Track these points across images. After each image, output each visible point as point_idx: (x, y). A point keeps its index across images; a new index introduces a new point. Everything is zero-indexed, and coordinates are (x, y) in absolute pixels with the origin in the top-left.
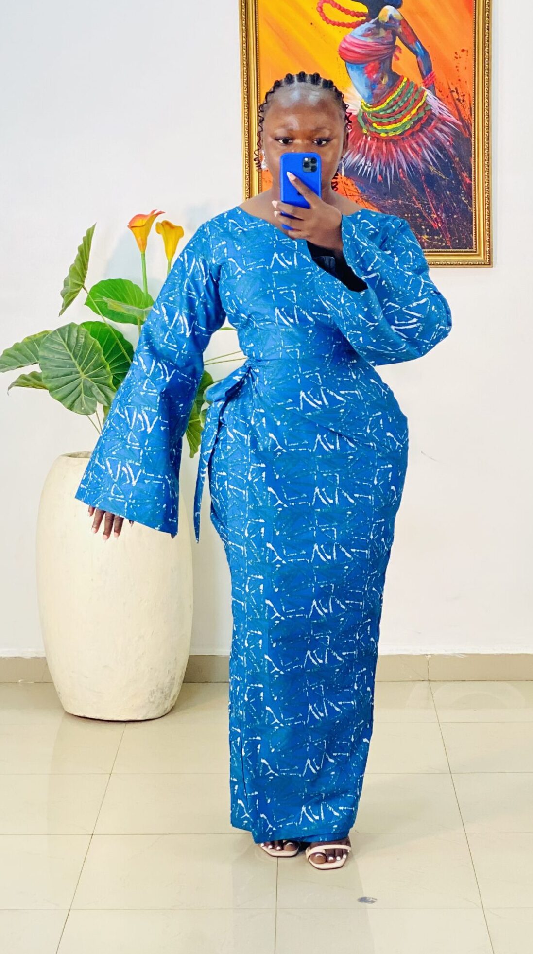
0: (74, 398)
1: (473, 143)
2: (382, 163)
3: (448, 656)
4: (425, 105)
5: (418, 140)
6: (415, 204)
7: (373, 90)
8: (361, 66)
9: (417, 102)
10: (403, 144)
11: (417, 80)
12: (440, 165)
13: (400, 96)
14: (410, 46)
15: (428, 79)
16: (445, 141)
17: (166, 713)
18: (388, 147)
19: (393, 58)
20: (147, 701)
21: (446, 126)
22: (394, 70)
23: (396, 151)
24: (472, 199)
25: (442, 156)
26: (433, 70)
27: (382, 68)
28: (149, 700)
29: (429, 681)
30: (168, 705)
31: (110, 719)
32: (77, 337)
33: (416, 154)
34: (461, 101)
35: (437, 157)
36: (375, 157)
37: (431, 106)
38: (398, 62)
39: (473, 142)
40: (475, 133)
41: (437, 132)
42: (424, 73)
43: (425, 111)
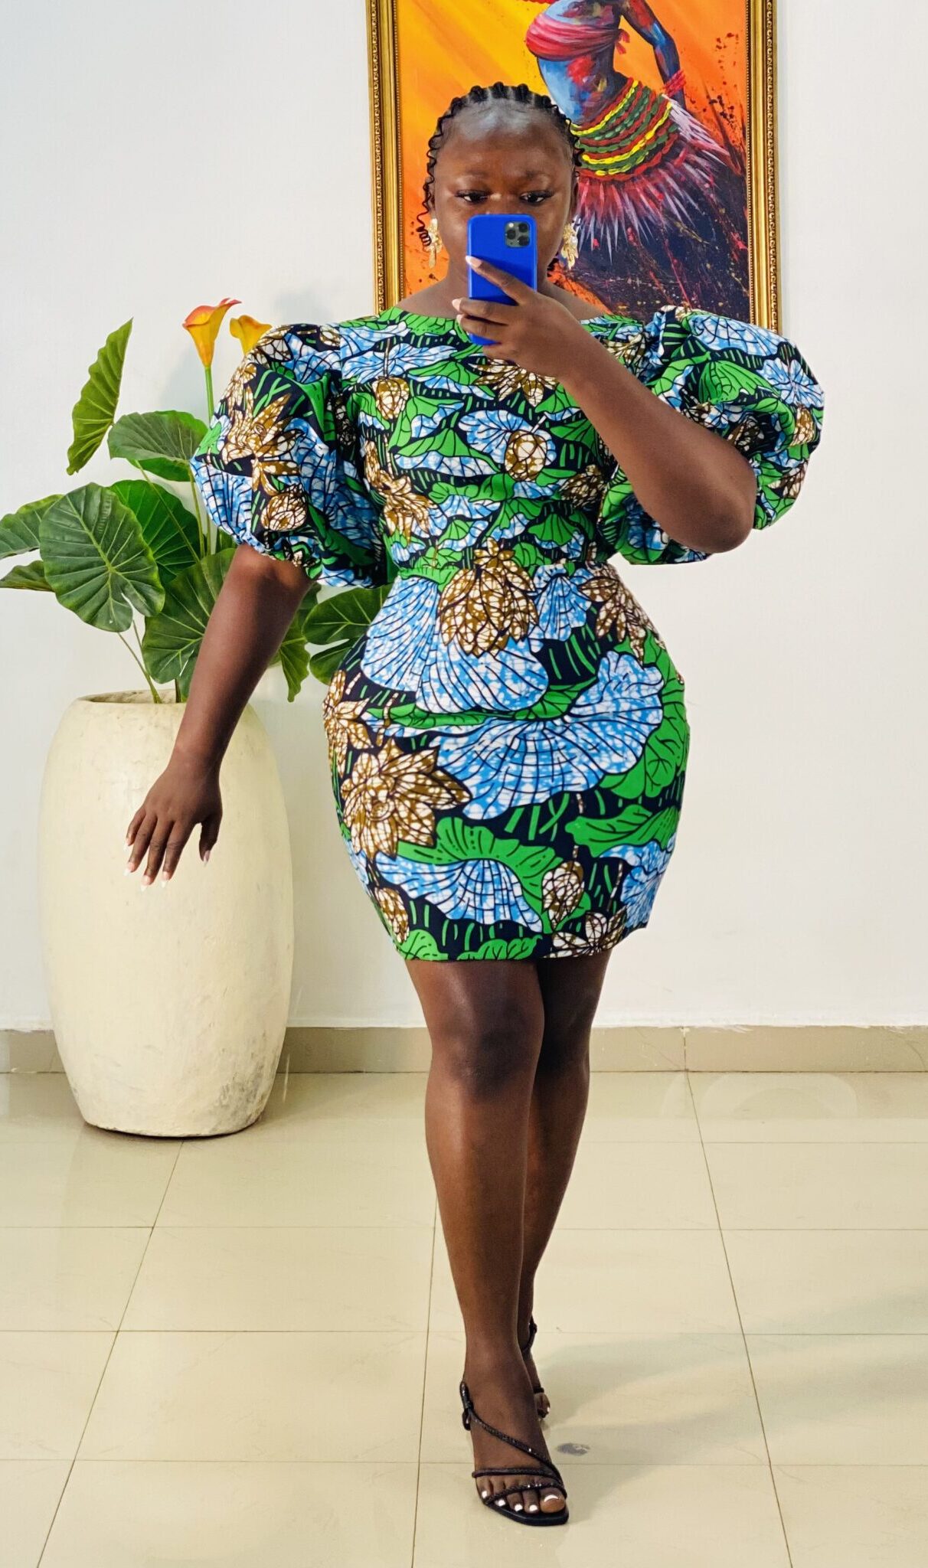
0: (96, 604)
1: (748, 185)
2: (599, 218)
3: (719, 1029)
4: (669, 123)
5: (658, 180)
6: (654, 285)
7: (582, 101)
8: (562, 64)
9: (654, 118)
10: (632, 188)
11: (656, 84)
12: (695, 222)
13: (627, 111)
14: (644, 31)
15: (673, 82)
16: (703, 182)
17: (249, 1123)
18: (609, 194)
19: (616, 50)
20: (217, 1104)
21: (703, 158)
22: (617, 68)
23: (622, 198)
24: (747, 274)
25: (697, 207)
26: (682, 67)
27: (598, 67)
28: (221, 1102)
29: (687, 1071)
30: (252, 1110)
31: (156, 1135)
32: (101, 506)
33: (655, 203)
34: (728, 117)
35: (689, 207)
36: (586, 209)
37: (678, 125)
38: (624, 56)
39: (748, 182)
40: (751, 169)
41: (688, 168)
42: (668, 74)
43: (668, 134)
